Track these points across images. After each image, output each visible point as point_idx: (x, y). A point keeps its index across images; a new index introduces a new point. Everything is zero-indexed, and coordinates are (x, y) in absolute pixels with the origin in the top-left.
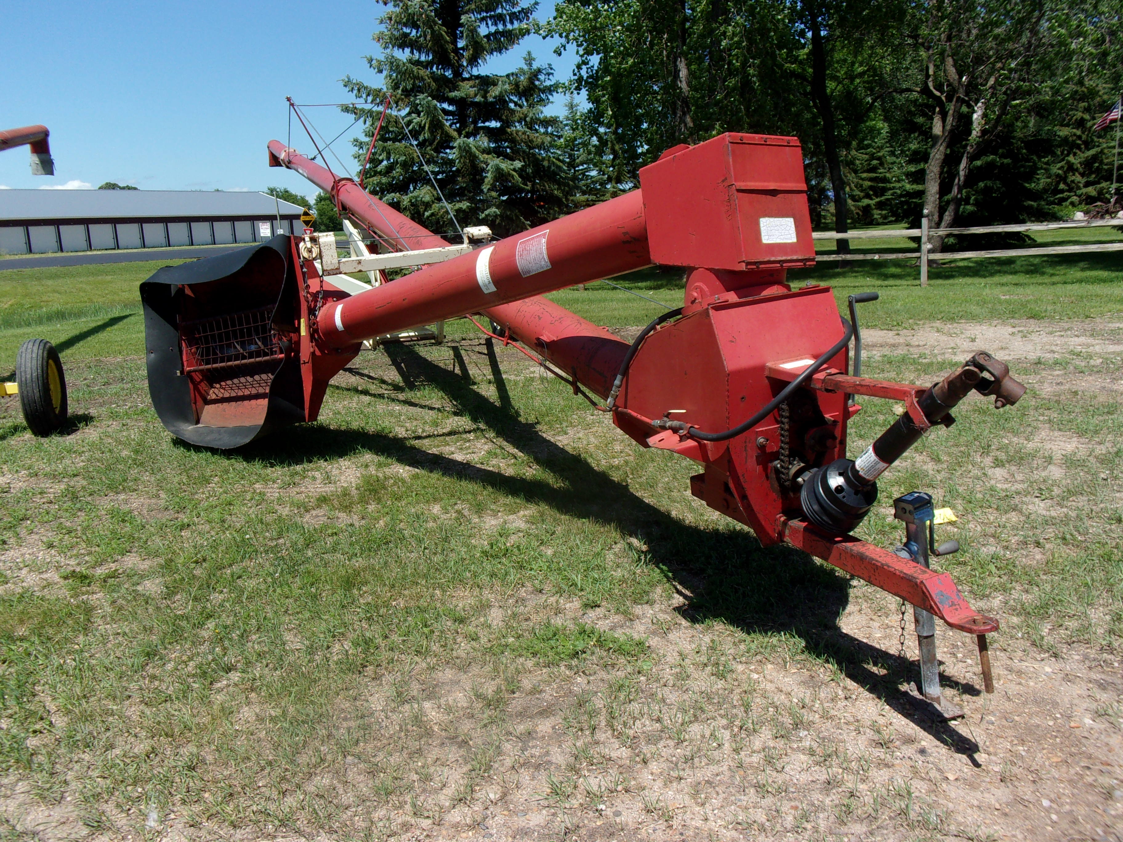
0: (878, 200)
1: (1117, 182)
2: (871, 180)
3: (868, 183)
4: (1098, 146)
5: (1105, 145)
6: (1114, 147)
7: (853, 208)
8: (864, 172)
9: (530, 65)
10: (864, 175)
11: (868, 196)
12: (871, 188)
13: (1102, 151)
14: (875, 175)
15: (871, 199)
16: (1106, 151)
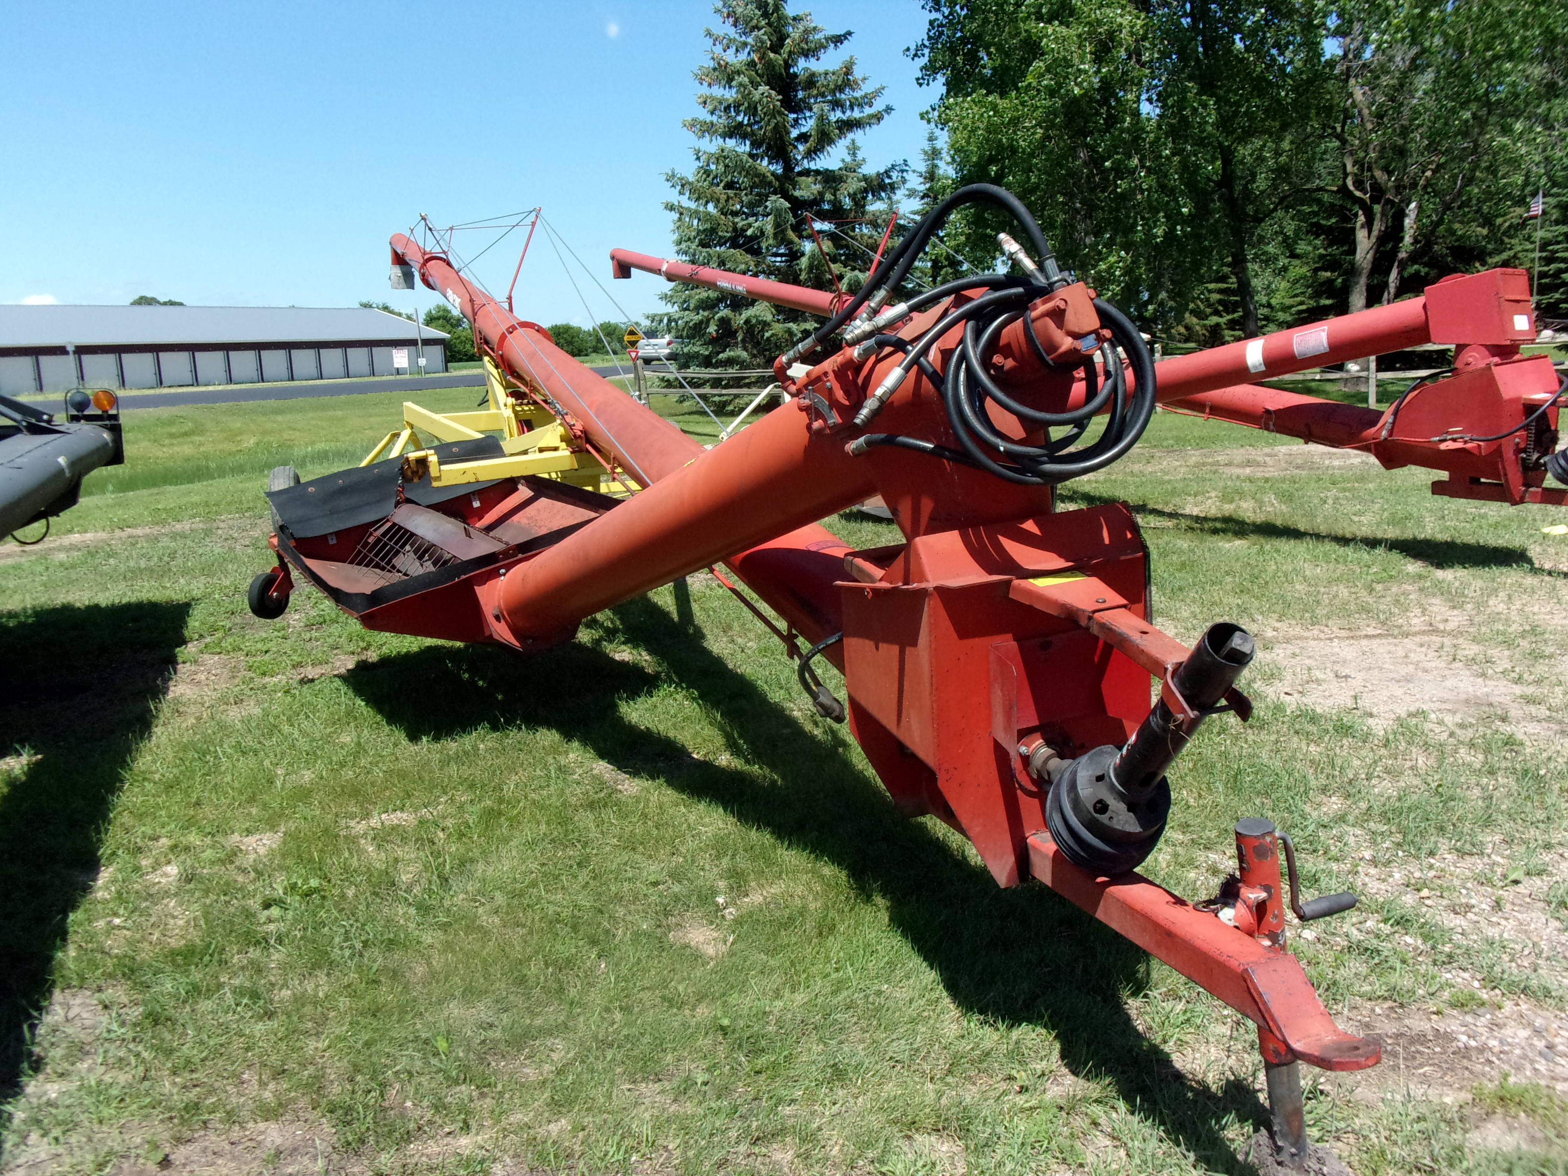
0: (1230, 317)
1: (1538, 294)
2: (1220, 291)
3: (1215, 297)
4: (1510, 249)
5: (1519, 248)
6: (1533, 250)
7: (1198, 328)
8: (1210, 282)
9: (854, 154)
10: (1212, 286)
11: (1217, 313)
12: (1220, 302)
13: (1515, 254)
14: (1225, 286)
15: (1221, 316)
16: (1520, 255)
